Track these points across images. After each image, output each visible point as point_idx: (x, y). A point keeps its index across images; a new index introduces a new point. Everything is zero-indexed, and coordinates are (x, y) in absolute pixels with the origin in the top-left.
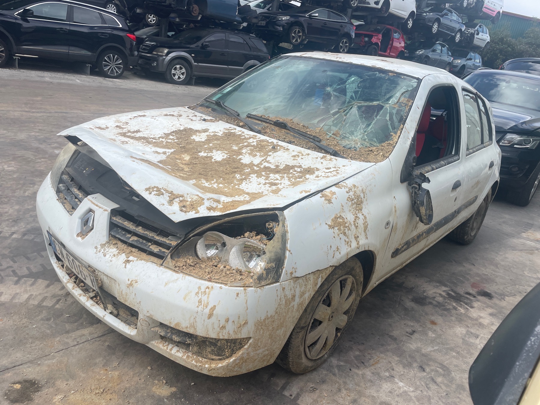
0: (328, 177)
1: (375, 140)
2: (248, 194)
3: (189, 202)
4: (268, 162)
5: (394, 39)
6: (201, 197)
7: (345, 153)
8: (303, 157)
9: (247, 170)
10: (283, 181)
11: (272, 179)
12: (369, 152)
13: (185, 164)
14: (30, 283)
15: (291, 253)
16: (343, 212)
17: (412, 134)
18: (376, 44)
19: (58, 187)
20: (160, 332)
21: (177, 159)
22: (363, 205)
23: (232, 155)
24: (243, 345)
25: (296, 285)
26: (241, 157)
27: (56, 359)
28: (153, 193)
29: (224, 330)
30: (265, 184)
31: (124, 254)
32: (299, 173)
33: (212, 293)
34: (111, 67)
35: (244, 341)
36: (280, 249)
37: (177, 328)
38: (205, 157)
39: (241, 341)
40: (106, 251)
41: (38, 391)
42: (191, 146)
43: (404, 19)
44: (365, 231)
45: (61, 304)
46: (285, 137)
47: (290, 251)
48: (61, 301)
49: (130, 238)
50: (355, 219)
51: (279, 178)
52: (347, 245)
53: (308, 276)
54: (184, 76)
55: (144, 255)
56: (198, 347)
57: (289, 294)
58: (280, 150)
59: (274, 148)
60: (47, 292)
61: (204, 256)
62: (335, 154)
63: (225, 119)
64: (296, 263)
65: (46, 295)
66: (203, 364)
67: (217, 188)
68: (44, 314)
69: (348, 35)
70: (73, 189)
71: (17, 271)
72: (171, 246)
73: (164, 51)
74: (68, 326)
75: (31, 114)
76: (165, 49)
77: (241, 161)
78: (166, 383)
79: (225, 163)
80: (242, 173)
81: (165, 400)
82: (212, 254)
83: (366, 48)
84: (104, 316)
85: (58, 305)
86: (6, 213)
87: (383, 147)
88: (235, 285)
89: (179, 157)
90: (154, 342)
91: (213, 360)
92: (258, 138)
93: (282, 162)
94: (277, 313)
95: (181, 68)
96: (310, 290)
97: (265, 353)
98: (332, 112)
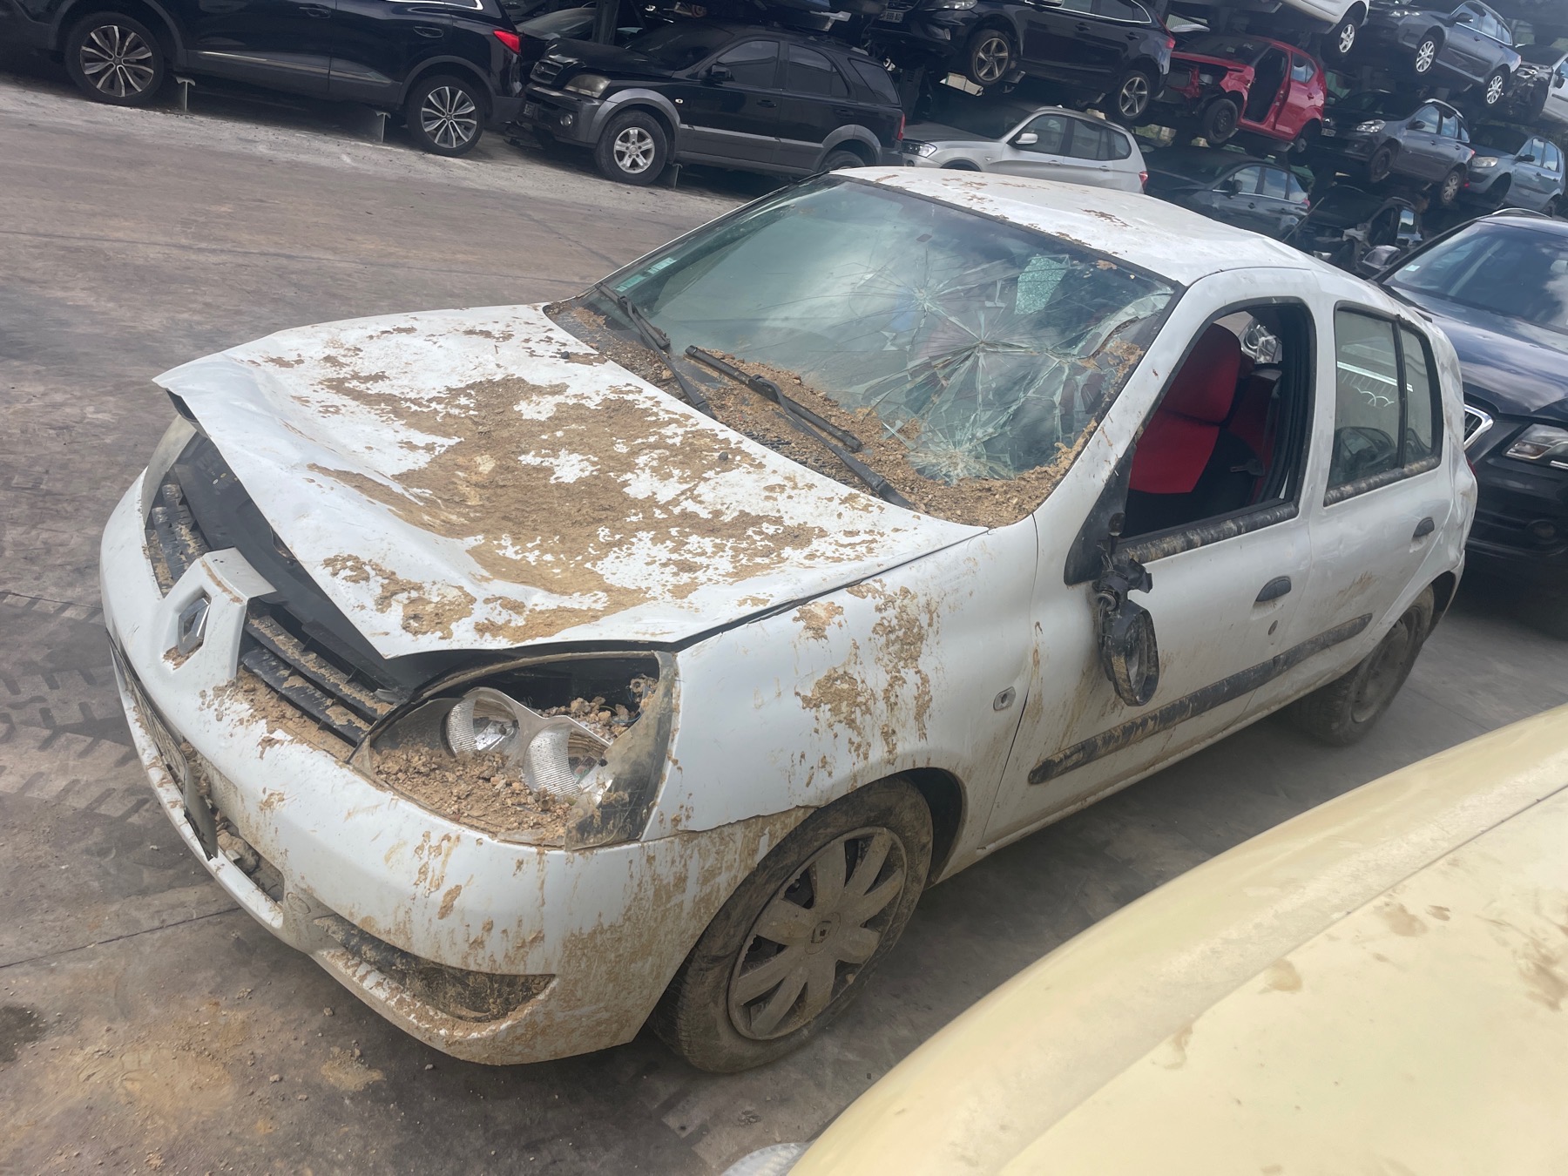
0: (839, 560)
1: (1008, 460)
2: (608, 590)
3: (433, 605)
4: (696, 499)
5: (1292, 84)
6: (468, 595)
7: (916, 490)
8: (793, 493)
9: (634, 519)
10: (716, 561)
11: (690, 552)
12: (983, 494)
13: (476, 485)
14: (80, 747)
15: (679, 768)
16: (855, 663)
17: (1120, 449)
18: (1236, 96)
19: (150, 513)
20: (334, 933)
21: (460, 467)
22: (924, 646)
23: (607, 469)
24: (535, 991)
25: (689, 852)
26: (629, 476)
27: (98, 961)
28: (343, 573)
29: (480, 950)
30: (664, 565)
31: (264, 721)
32: (769, 541)
33: (454, 852)
34: (444, 122)
35: (536, 982)
36: (650, 755)
37: (367, 929)
38: (534, 468)
39: (527, 980)
40: (223, 708)
41: (35, 1039)
42: (505, 434)
43: (1329, 24)
44: (919, 716)
45: (144, 813)
46: (768, 426)
47: (675, 762)
48: (147, 806)
49: (286, 679)
50: (890, 685)
51: (710, 550)
52: (854, 754)
53: (726, 831)
54: (649, 162)
55: (312, 730)
56: (425, 982)
57: (667, 873)
58: (738, 466)
59: (725, 461)
60: (116, 778)
61: (466, 747)
62: (885, 492)
63: (629, 355)
64: (690, 795)
65: (112, 785)
66: (435, 1027)
67: (534, 564)
68: (96, 837)
69: (1148, 65)
70: (180, 526)
71: (54, 713)
72: (374, 715)
73: (596, 84)
74: (148, 877)
75: (193, 257)
76: (599, 79)
77: (626, 490)
78: (361, 1056)
79: (583, 491)
80: (618, 525)
81: (347, 1102)
82: (489, 743)
83: (1203, 105)
84: (219, 868)
85: (137, 815)
86: (61, 545)
87: (1023, 483)
88: (517, 837)
89: (467, 464)
90: (325, 953)
91: (460, 1018)
92: (693, 425)
93: (734, 504)
94: (629, 919)
95: (641, 138)
96: (732, 866)
97: (599, 1015)
98: (911, 365)
